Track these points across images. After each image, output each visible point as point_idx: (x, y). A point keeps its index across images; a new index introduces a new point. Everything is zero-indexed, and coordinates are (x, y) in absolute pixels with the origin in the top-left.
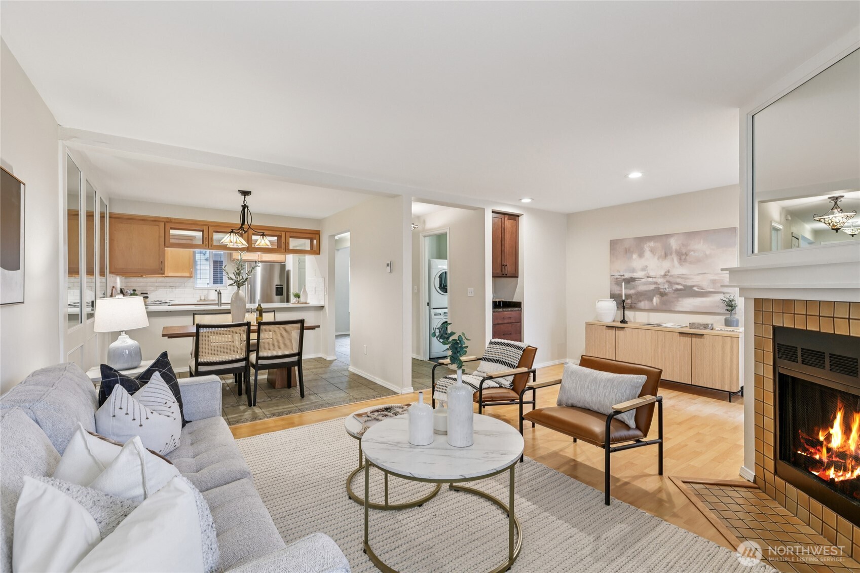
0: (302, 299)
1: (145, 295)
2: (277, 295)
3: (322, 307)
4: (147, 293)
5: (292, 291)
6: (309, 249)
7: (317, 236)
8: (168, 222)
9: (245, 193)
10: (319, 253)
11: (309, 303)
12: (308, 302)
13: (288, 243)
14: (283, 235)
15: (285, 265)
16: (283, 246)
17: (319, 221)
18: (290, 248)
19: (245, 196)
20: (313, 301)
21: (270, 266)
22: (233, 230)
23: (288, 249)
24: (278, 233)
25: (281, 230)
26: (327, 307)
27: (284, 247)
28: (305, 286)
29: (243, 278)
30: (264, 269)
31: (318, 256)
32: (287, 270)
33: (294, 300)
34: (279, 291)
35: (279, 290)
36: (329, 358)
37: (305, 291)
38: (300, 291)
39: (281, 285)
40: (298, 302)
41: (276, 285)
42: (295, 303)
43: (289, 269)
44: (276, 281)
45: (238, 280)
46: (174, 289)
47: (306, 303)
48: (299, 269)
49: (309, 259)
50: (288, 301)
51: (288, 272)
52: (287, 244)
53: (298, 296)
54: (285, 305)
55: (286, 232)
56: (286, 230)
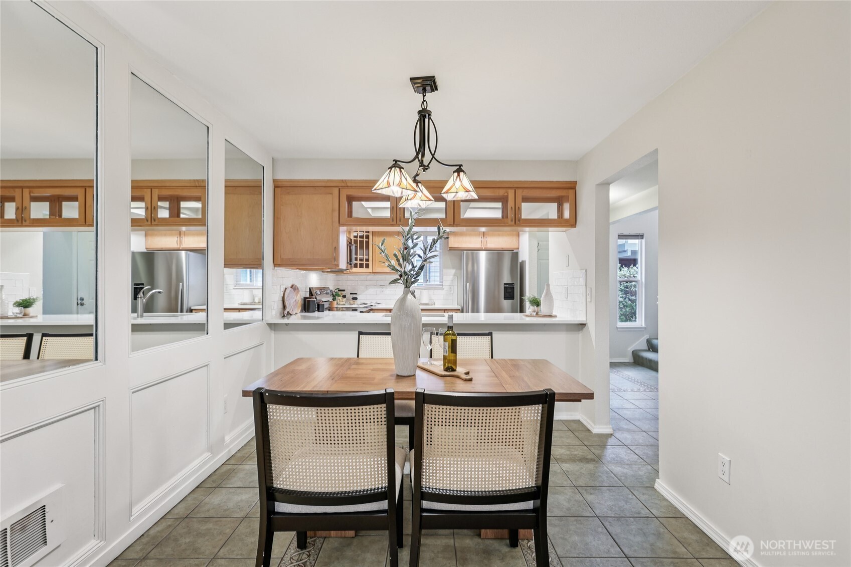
0: (543, 309)
1: (354, 296)
2: (505, 298)
3: (583, 325)
5: (529, 293)
6: (557, 218)
7: (571, 192)
8: (343, 187)
9: (427, 84)
10: (574, 225)
11: (555, 317)
12: (554, 314)
13: (520, 209)
14: (511, 193)
15: (517, 253)
16: (511, 215)
17: (575, 164)
18: (523, 217)
19: (424, 91)
20: (563, 313)
21: (497, 255)
22: (396, 161)
23: (520, 219)
24: (501, 192)
25: (507, 185)
26: (591, 326)
27: (513, 216)
28: (548, 285)
29: (414, 267)
30: (490, 261)
31: (573, 229)
32: (520, 260)
33: (530, 310)
34: (509, 293)
35: (509, 291)
36: (597, 429)
37: (549, 295)
38: (540, 293)
39: (512, 284)
40: (537, 314)
41: (505, 284)
42: (531, 316)
43: (524, 260)
44: (506, 278)
45: (407, 270)
47: (551, 316)
48: (539, 259)
49: (555, 237)
50: (522, 310)
51: (522, 265)
52: (517, 210)
53: (536, 303)
54: (518, 318)
55: (515, 189)
56: (515, 185)
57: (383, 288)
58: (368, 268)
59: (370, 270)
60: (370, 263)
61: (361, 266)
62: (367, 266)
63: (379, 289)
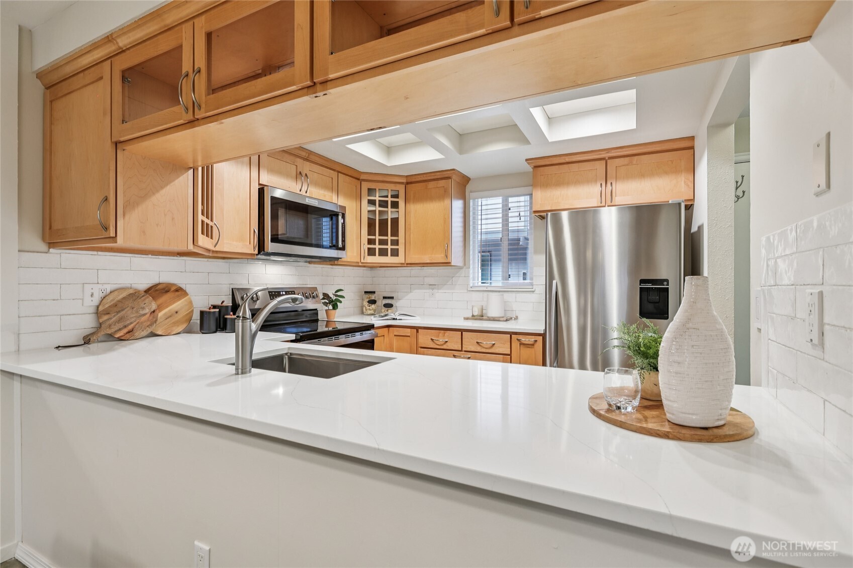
1: (388, 301)
4: (392, 298)
34: (654, 302)
35: (654, 297)
43: (701, 224)
46: (435, 291)
51: (698, 236)
57: (433, 289)
58: (397, 255)
59: (400, 259)
60: (401, 248)
61: (383, 253)
62: (395, 253)
63: (428, 291)
